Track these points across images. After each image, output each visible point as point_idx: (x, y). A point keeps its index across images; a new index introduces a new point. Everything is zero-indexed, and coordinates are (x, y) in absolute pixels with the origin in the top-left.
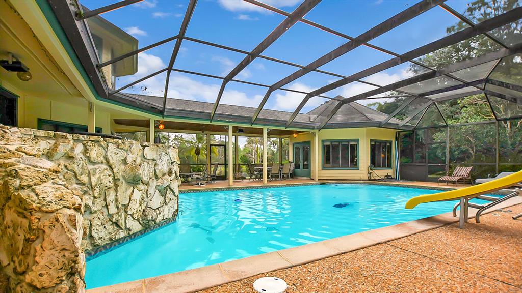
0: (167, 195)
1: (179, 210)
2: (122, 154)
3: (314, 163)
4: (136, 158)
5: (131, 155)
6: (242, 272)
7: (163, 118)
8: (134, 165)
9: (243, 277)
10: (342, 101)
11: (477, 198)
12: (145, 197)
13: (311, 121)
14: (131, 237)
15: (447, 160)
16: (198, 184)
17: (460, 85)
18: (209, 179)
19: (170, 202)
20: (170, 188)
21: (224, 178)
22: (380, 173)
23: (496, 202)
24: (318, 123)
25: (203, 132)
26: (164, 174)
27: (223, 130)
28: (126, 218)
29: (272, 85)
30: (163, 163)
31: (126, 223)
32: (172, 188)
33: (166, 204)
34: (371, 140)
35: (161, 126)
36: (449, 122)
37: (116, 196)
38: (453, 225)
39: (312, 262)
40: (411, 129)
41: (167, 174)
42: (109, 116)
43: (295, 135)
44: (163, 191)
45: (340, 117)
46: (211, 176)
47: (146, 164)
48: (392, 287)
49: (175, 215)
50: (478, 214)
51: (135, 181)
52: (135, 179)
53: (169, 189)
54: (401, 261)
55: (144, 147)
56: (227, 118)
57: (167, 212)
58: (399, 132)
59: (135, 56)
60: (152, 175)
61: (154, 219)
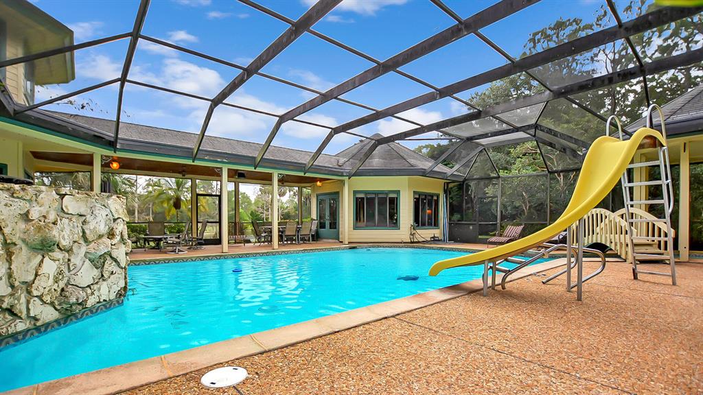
0: (106, 266)
1: (128, 288)
2: (19, 206)
3: (344, 221)
4: (48, 212)
5: (37, 208)
6: (192, 364)
7: (115, 152)
8: (42, 223)
9: (193, 369)
10: (378, 140)
11: (506, 260)
12: (66, 270)
13: (340, 166)
14: (40, 329)
15: (499, 217)
16: (174, 251)
17: (510, 130)
18: (194, 244)
19: (112, 276)
20: (111, 257)
21: (218, 241)
22: (426, 233)
23: (523, 265)
24: (348, 168)
25: (184, 175)
26: (100, 237)
27: (214, 174)
28: (28, 302)
29: (283, 113)
30: (98, 219)
31: (28, 309)
32: (114, 255)
33: (104, 280)
34: (414, 192)
35: (115, 165)
36: (502, 173)
37: (10, 269)
38: (479, 292)
39: (293, 345)
40: (462, 180)
41: (106, 236)
42: (21, 145)
43: (319, 183)
44: (98, 262)
45: (376, 162)
46: (197, 239)
47: (65, 221)
48: (376, 366)
49: (121, 295)
50: (504, 279)
51: (45, 247)
52: (45, 243)
53: (108, 258)
54: (402, 336)
55: (62, 196)
56: (218, 156)
57: (106, 291)
58: (448, 183)
59: (68, 54)
60: (77, 236)
61: (80, 301)
